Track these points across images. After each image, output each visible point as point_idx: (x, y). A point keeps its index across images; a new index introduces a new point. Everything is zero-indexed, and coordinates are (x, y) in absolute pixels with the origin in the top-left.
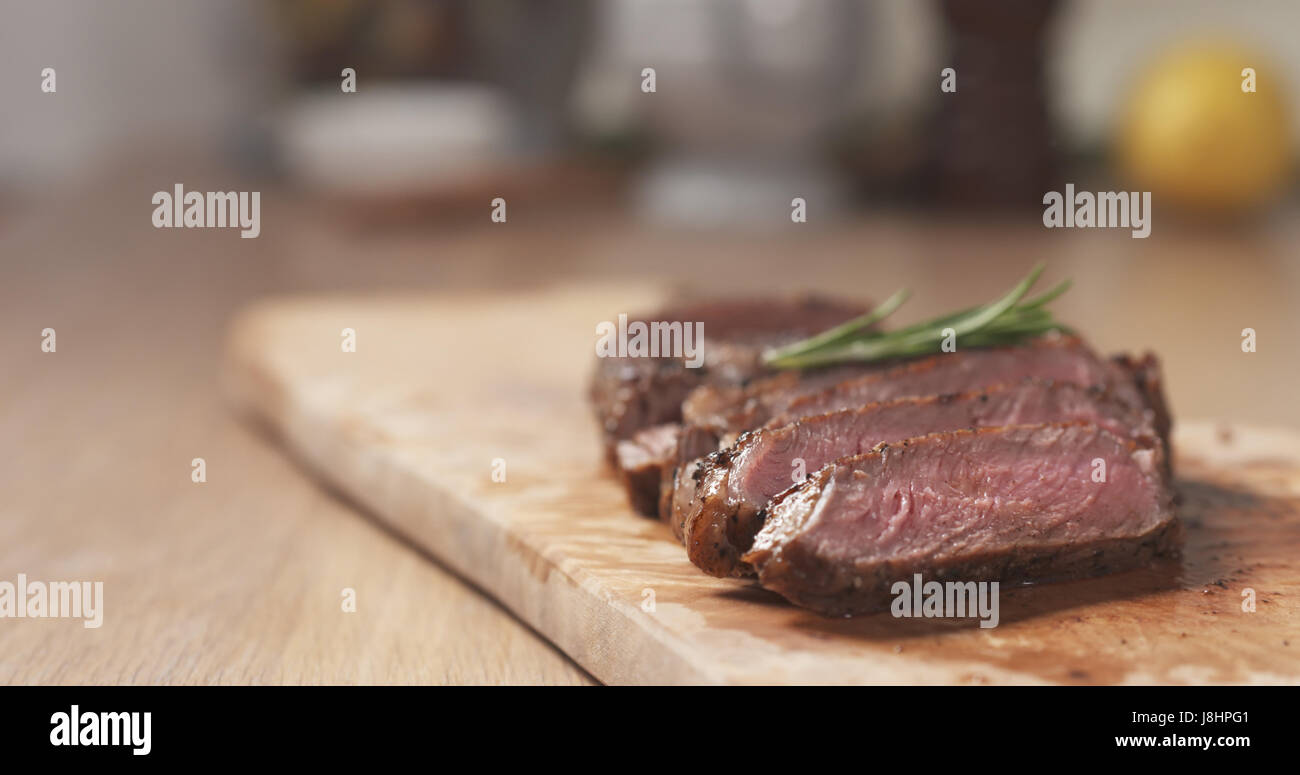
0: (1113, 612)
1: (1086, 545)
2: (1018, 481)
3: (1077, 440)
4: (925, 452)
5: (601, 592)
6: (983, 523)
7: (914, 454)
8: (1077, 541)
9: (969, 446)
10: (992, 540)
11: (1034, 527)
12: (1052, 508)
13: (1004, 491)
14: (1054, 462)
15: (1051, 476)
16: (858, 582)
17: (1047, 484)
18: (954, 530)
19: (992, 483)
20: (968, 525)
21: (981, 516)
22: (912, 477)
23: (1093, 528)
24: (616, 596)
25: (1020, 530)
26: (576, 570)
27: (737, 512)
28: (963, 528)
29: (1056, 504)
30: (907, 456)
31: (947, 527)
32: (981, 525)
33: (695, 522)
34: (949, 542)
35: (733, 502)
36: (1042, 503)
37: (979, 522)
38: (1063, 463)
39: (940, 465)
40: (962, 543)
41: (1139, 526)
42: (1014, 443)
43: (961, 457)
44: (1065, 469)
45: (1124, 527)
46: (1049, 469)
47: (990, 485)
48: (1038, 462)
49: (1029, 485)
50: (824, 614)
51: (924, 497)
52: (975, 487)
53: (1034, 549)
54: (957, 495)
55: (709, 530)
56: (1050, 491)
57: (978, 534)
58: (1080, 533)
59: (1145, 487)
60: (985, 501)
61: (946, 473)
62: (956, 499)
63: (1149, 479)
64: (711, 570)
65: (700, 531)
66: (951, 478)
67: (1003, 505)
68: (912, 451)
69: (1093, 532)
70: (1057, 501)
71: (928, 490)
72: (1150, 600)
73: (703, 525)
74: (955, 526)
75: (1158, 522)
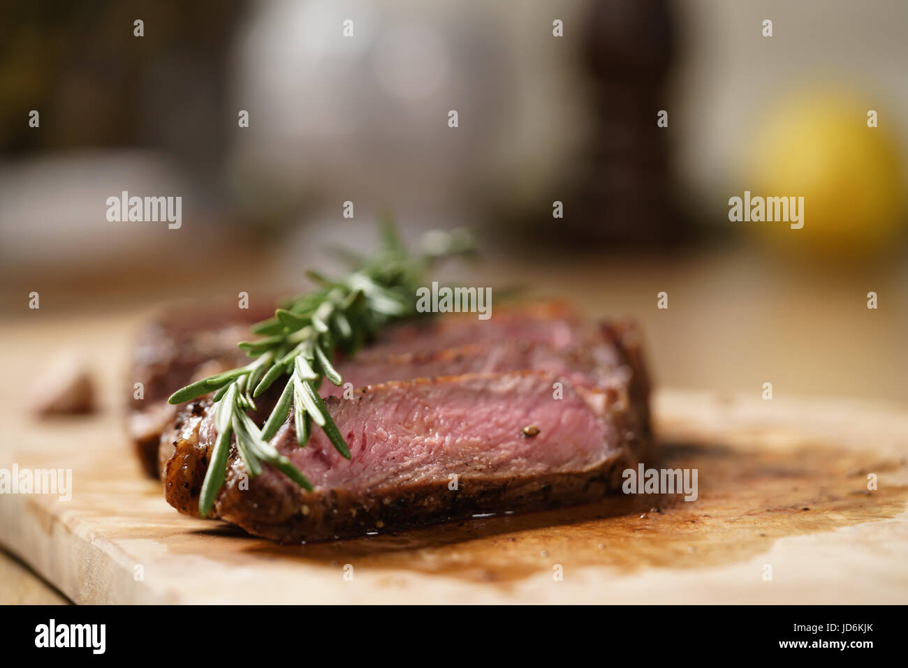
0: (550, 534)
1: (531, 479)
2: (470, 423)
3: (535, 387)
4: (383, 398)
5: (88, 535)
6: (432, 458)
7: (372, 400)
8: (523, 475)
9: (428, 393)
10: (438, 473)
11: (480, 462)
12: (502, 445)
13: (456, 431)
14: (508, 407)
15: (503, 419)
16: (305, 510)
17: (499, 425)
18: (402, 464)
19: (444, 424)
20: (416, 460)
21: (430, 452)
22: (367, 419)
23: (539, 464)
24: (98, 536)
25: (467, 465)
26: (72, 519)
27: (205, 454)
28: (410, 462)
29: (506, 443)
30: (364, 401)
31: (395, 462)
32: (429, 460)
33: (169, 464)
34: (396, 474)
35: (201, 445)
36: (492, 442)
37: (428, 458)
38: (517, 407)
39: (397, 410)
40: (409, 475)
41: (586, 463)
42: (473, 392)
43: (418, 403)
44: (518, 413)
45: (571, 463)
46: (503, 413)
47: (441, 426)
48: (494, 406)
49: (480, 426)
50: (277, 542)
51: (377, 437)
52: (428, 428)
53: (480, 482)
54: (409, 434)
55: (181, 471)
56: (500, 431)
57: (425, 468)
58: (526, 469)
59: (596, 427)
60: (436, 439)
61: (401, 416)
62: (407, 437)
63: (600, 422)
64: (184, 509)
65: (173, 473)
66: (406, 420)
67: (453, 443)
68: (370, 397)
69: (540, 468)
70: (507, 439)
71: (380, 429)
72: (587, 525)
73: (175, 465)
74: (403, 461)
75: (604, 458)
